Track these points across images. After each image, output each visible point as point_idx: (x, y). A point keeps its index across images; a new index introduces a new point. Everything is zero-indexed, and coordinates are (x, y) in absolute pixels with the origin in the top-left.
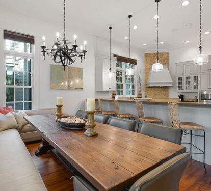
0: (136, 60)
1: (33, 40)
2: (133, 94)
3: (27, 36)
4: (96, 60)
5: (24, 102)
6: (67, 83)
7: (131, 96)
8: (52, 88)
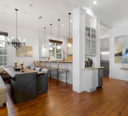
0: (62, 42)
1: (8, 34)
2: (61, 58)
3: (5, 33)
4: (39, 42)
5: (3, 62)
6: (24, 54)
7: (60, 59)
8: (17, 56)
